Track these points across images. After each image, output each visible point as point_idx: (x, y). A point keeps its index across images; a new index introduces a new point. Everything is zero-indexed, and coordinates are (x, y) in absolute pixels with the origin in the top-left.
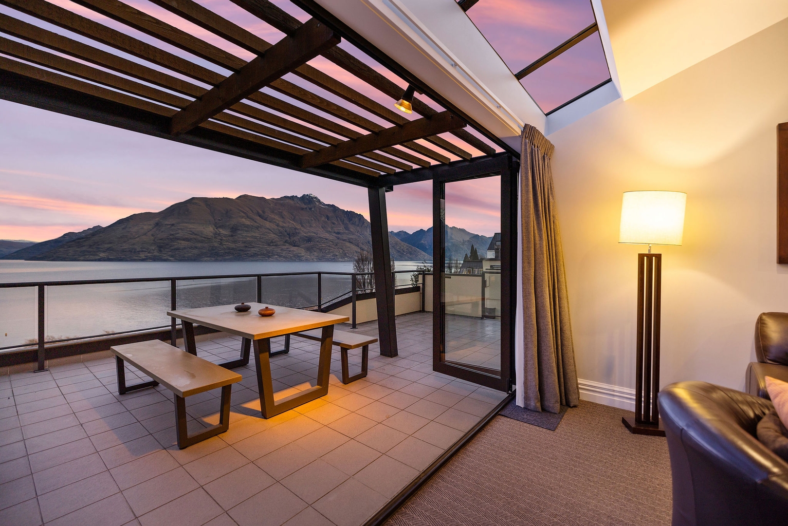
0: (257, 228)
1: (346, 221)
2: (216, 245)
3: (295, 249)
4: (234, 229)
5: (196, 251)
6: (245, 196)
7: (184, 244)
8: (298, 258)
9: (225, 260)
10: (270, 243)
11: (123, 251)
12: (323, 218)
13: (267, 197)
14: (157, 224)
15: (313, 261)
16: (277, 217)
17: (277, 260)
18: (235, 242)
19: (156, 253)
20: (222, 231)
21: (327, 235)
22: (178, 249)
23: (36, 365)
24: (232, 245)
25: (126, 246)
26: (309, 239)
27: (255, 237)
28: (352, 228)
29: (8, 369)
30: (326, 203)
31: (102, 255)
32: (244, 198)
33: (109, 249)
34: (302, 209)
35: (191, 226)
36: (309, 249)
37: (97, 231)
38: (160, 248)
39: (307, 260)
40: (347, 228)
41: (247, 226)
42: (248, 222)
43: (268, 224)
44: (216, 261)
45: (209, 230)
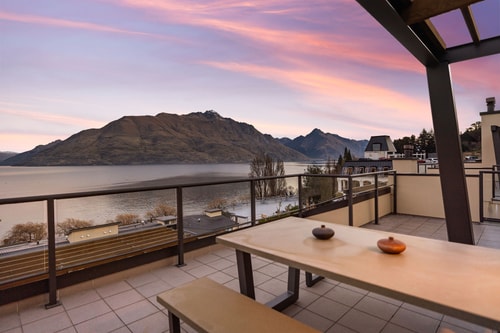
0: (172, 138)
1: (240, 131)
2: (142, 152)
3: (200, 153)
4: (155, 140)
5: (127, 157)
6: (163, 114)
7: (119, 152)
8: (203, 161)
9: (149, 164)
10: (183, 150)
11: (77, 158)
12: (222, 129)
13: (179, 114)
14: (100, 138)
15: (214, 163)
16: (186, 130)
17: (187, 163)
18: (155, 150)
19: (99, 159)
20: (146, 141)
21: (225, 142)
22: (115, 156)
23: (46, 297)
24: (154, 152)
25: (78, 154)
26: (212, 146)
27: (171, 146)
28: (245, 137)
29: (16, 305)
30: (224, 117)
31: (62, 161)
32: (162, 116)
33: (67, 157)
34: (206, 122)
35: (123, 138)
36: (211, 154)
37: (58, 143)
38: (102, 155)
39: (210, 163)
40: (241, 136)
41: (164, 137)
42: (165, 134)
43: (179, 135)
44: (142, 164)
45: (137, 141)
